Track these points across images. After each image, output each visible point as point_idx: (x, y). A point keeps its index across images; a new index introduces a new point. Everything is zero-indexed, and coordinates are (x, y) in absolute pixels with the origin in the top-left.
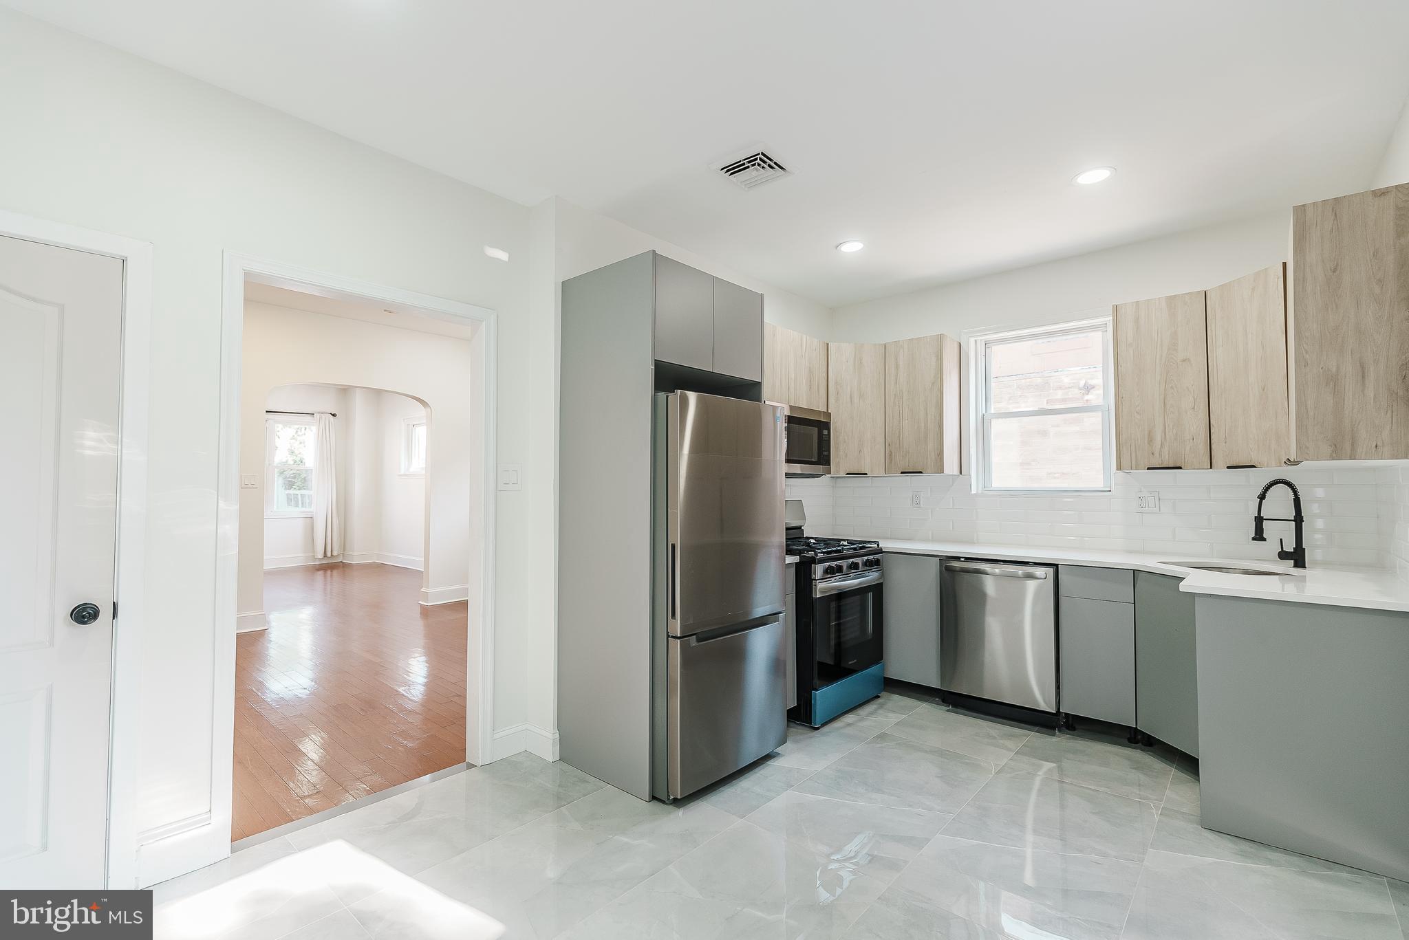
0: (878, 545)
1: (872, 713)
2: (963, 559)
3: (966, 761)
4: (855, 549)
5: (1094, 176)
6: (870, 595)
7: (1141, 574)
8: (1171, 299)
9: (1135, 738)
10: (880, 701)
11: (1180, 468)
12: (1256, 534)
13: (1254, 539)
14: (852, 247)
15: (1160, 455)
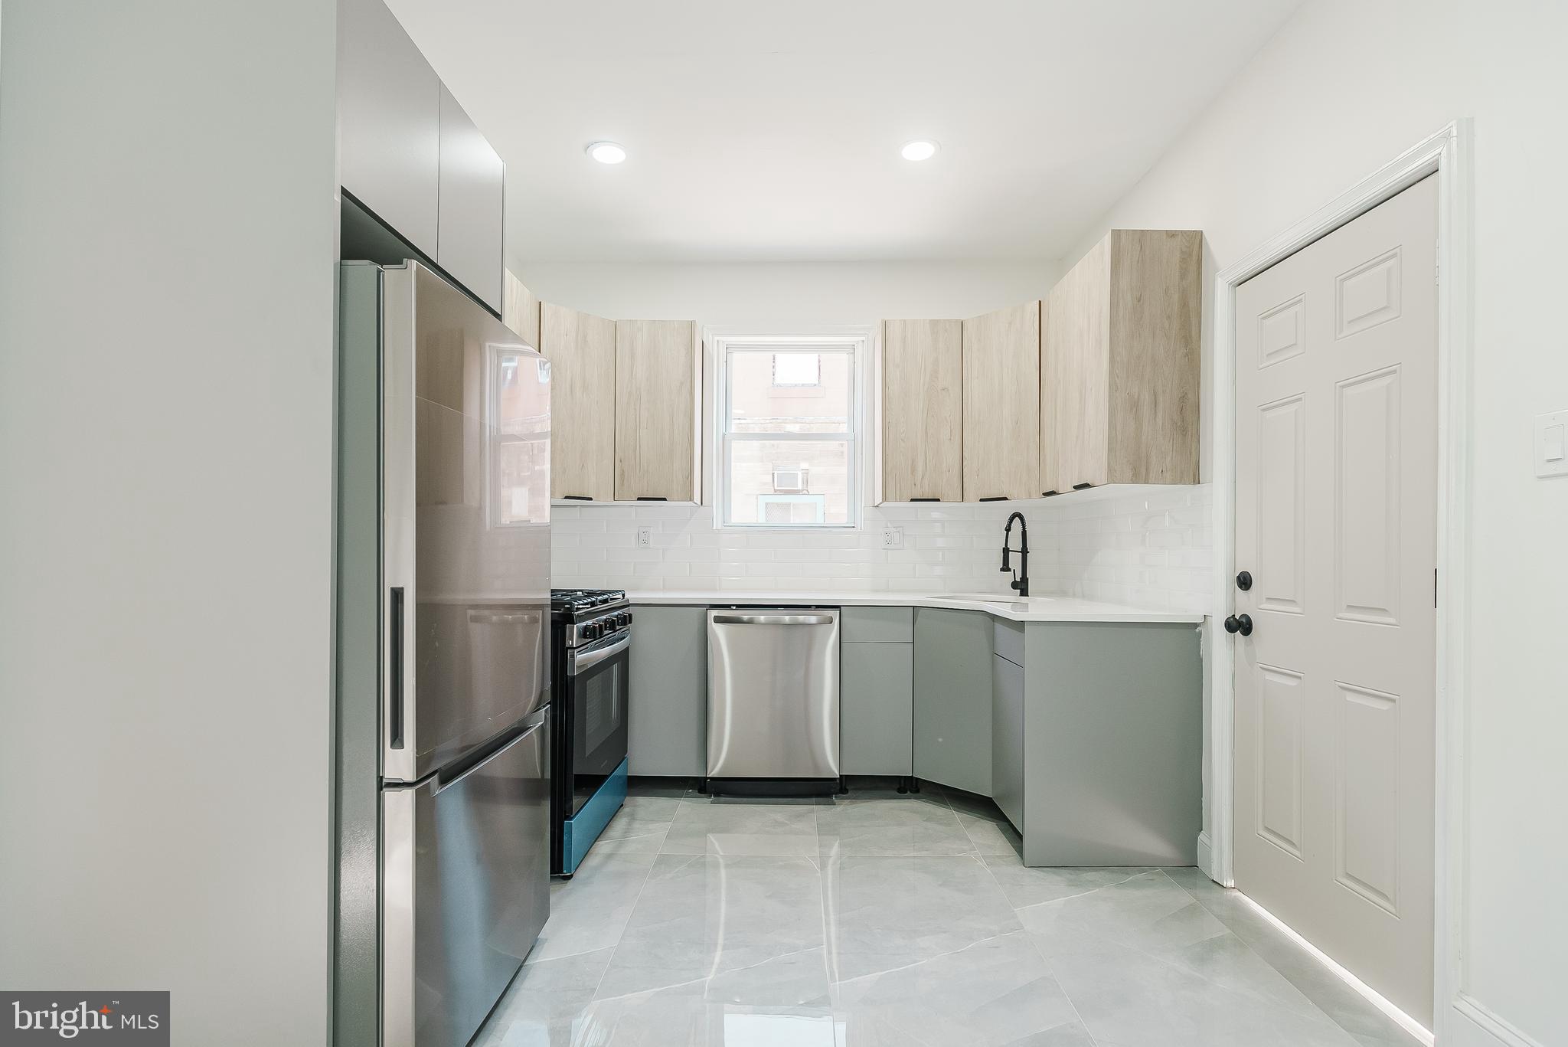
0: (623, 596)
1: (627, 832)
2: (734, 608)
3: (781, 863)
4: (593, 604)
5: (919, 151)
6: (615, 667)
7: (922, 610)
8: (934, 323)
9: (906, 786)
10: (626, 810)
11: (938, 500)
12: (1004, 565)
13: (1002, 570)
14: (609, 155)
15: (921, 487)
